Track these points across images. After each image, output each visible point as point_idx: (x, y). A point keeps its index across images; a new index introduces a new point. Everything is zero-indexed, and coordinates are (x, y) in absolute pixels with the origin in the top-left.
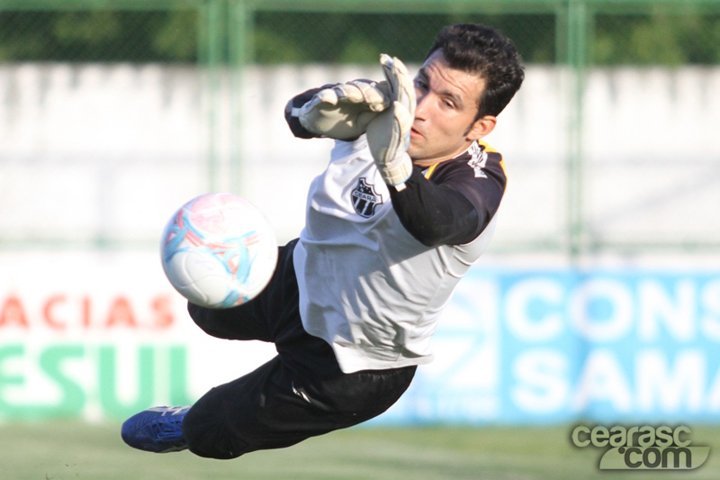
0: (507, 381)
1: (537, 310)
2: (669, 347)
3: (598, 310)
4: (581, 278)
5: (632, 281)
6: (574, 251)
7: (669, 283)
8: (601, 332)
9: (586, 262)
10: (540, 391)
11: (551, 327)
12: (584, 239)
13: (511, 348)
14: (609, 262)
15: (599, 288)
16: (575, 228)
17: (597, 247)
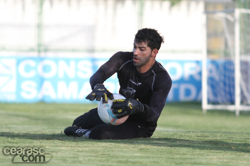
0: (19, 89)
1: (28, 69)
2: (67, 80)
3: (46, 69)
4: (42, 59)
5: (56, 60)
6: (39, 51)
7: (67, 61)
8: (47, 75)
9: (43, 55)
10: (29, 93)
11: (32, 74)
12: (42, 48)
13: (20, 80)
14: (50, 55)
15: (47, 62)
16: (39, 45)
17: (46, 50)
